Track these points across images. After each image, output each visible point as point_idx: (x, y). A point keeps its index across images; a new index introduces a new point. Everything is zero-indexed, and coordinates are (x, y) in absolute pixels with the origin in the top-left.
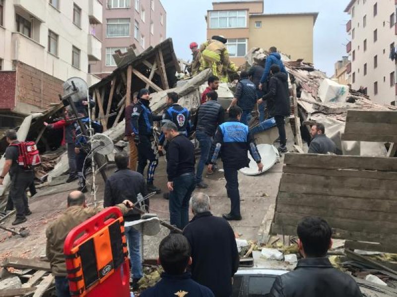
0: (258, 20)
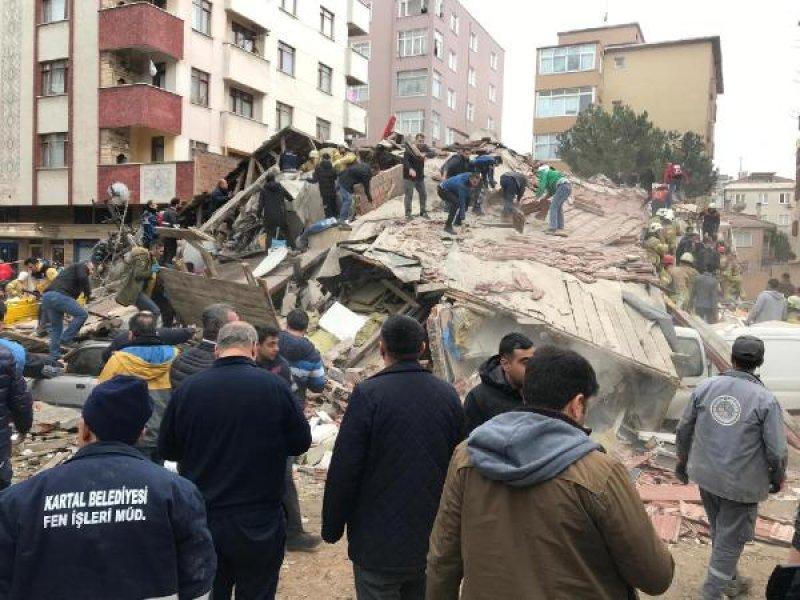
0: (619, 55)
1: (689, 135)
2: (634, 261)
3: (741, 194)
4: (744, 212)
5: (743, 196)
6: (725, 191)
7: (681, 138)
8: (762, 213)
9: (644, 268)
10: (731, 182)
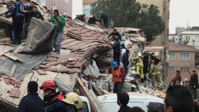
1: (152, 6)
2: (71, 61)
3: (188, 36)
4: (187, 44)
5: (189, 37)
6: (181, 35)
7: (148, 7)
8: (195, 45)
9: (75, 65)
10: (183, 31)
